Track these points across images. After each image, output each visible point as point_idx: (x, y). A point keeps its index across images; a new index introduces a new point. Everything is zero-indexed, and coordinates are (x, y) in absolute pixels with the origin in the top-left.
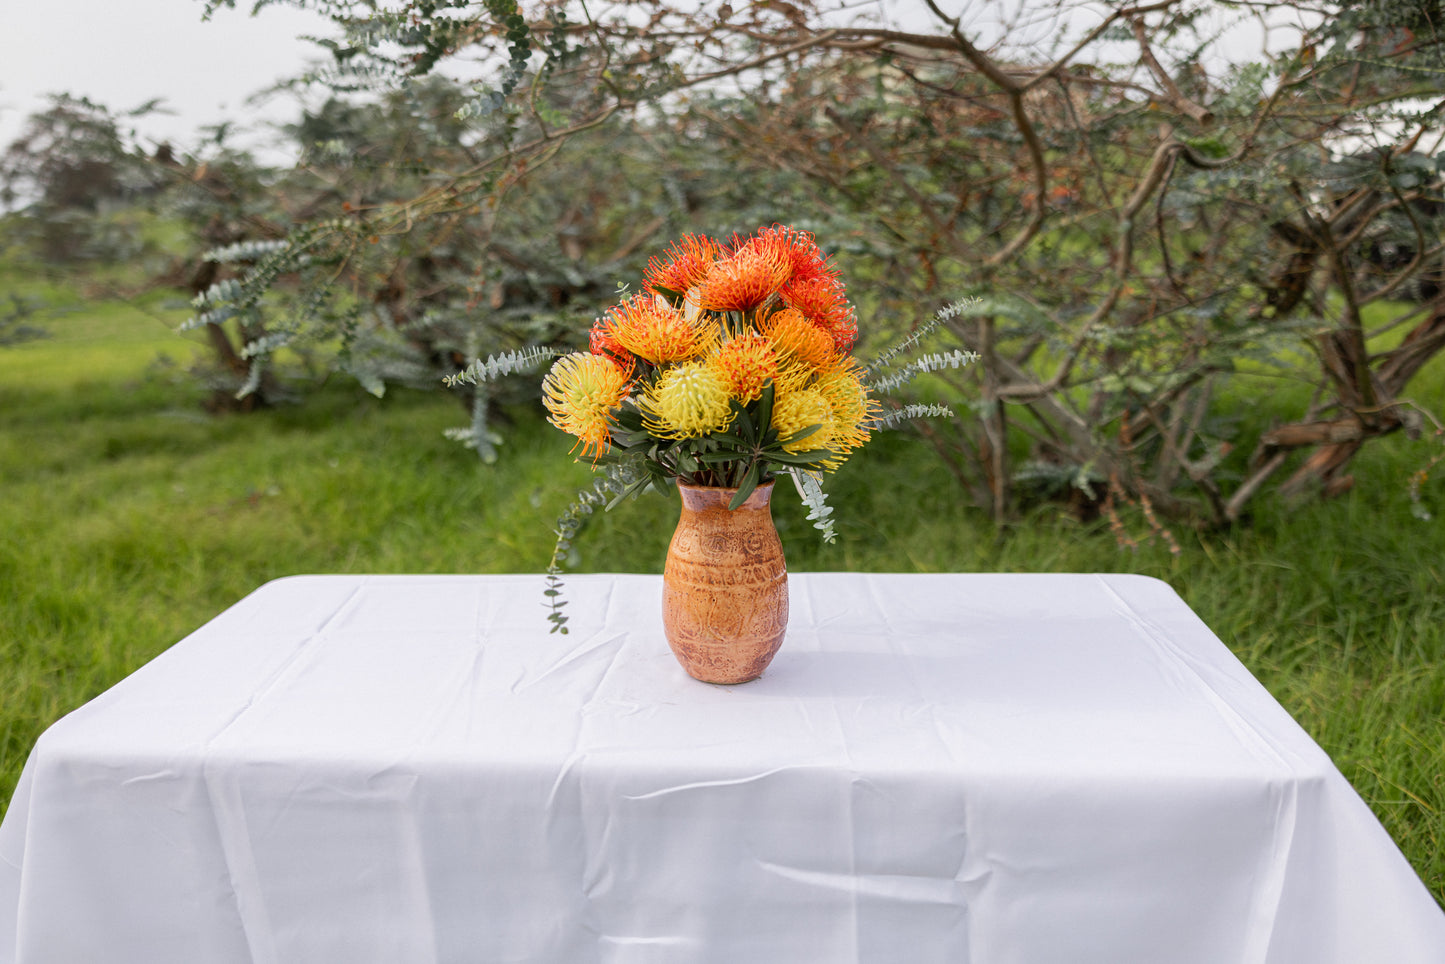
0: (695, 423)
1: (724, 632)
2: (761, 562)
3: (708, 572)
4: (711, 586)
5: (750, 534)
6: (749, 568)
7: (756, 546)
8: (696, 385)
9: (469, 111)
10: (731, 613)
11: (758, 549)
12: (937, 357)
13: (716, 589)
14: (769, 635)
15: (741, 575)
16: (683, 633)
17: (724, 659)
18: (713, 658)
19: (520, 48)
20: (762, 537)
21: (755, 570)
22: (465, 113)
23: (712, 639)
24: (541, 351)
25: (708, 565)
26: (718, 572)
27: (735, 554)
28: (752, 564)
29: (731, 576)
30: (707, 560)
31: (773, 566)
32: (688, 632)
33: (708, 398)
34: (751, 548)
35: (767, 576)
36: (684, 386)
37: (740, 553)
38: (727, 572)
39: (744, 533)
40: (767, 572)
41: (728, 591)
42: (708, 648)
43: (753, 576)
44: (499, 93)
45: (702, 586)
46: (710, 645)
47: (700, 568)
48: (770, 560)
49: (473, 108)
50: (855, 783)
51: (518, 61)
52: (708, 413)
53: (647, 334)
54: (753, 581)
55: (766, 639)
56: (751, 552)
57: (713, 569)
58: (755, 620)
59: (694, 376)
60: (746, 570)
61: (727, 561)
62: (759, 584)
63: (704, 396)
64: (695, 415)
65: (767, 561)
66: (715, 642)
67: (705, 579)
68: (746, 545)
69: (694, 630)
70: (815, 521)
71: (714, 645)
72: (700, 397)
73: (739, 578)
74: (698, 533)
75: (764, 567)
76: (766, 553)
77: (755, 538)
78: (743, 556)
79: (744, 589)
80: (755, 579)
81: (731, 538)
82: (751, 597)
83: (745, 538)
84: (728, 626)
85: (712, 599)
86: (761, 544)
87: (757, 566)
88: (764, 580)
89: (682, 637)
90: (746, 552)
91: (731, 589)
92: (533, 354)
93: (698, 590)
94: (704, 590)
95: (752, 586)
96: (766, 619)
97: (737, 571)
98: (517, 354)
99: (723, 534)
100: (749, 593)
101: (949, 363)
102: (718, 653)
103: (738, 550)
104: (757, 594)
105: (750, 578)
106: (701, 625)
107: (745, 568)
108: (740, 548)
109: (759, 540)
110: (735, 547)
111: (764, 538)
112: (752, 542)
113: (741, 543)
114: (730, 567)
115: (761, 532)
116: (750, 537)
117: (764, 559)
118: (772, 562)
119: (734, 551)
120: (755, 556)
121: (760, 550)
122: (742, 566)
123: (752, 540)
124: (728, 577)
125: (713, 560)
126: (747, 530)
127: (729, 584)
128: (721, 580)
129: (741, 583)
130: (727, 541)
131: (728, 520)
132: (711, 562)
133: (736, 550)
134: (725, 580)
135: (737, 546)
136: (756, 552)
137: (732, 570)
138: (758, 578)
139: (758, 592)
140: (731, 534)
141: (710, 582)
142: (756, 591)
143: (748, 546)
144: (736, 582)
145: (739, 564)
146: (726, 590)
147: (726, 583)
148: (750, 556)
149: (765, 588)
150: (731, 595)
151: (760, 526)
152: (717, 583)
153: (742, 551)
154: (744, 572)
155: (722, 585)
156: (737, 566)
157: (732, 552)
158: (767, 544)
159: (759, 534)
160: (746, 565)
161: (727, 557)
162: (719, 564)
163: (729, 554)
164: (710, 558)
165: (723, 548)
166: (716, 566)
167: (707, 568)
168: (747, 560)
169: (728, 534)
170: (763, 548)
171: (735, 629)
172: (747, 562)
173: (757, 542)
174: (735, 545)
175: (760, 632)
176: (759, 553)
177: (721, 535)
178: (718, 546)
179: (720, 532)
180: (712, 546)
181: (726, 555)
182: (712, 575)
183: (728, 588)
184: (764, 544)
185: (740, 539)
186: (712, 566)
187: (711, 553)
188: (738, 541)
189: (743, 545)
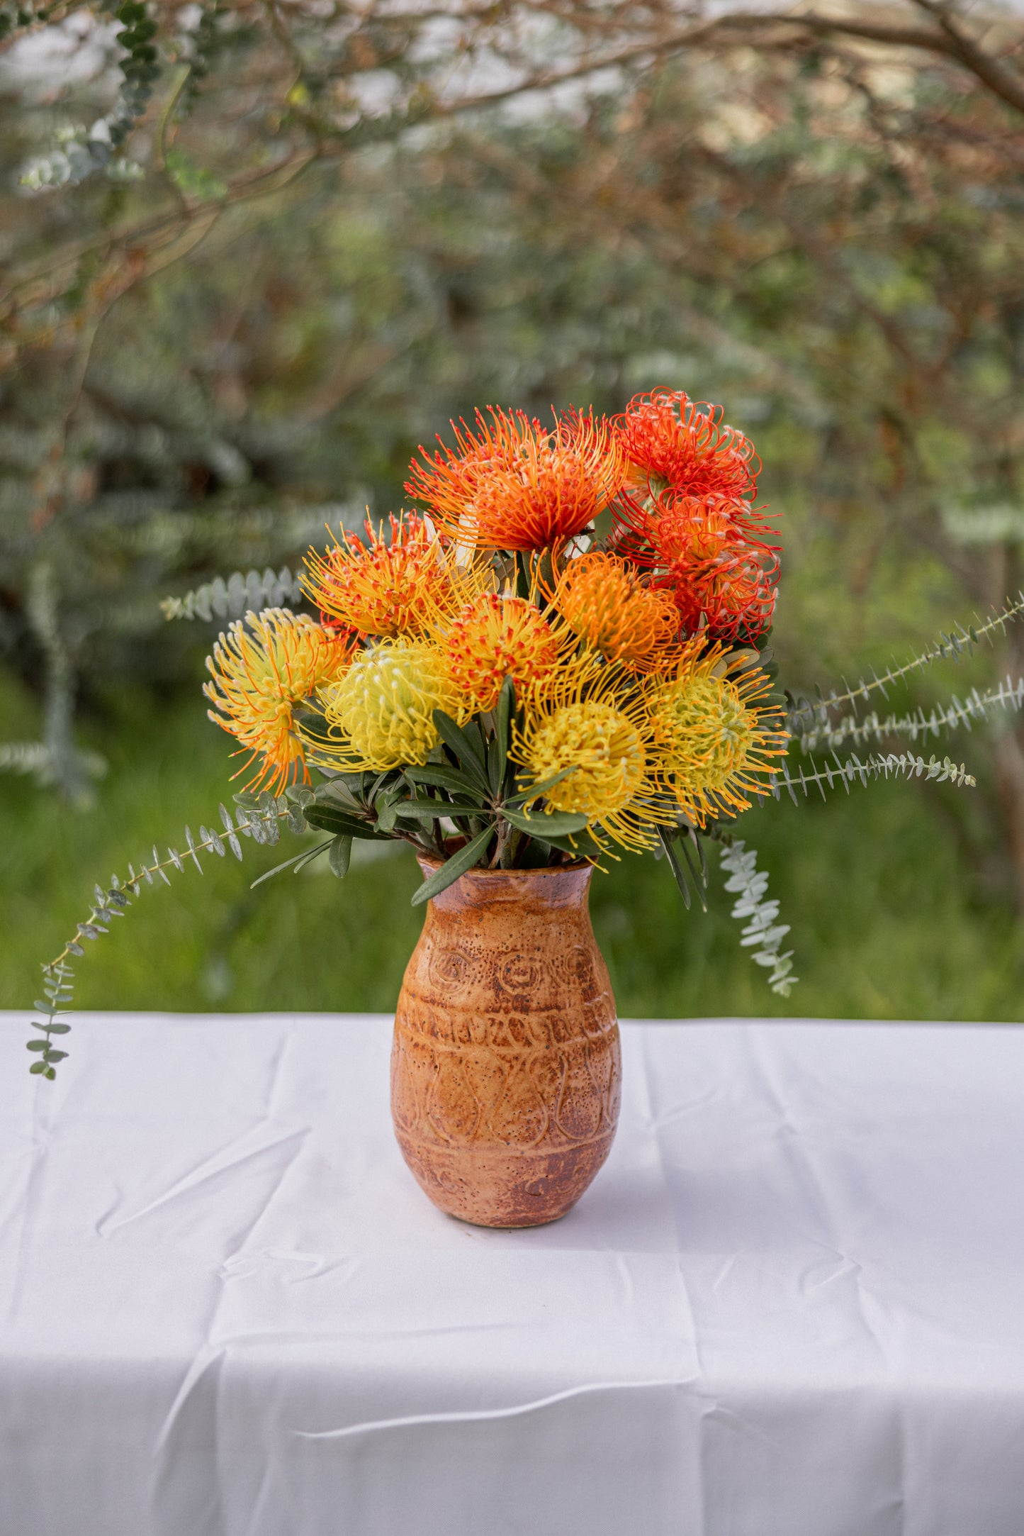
1: (450, 1127)
2: (525, 1010)
3: (431, 1016)
4: (433, 1040)
5: (512, 956)
6: (500, 1017)
7: (520, 979)
10: (461, 1095)
11: (525, 985)
13: (440, 1046)
14: (537, 1147)
15: (482, 1028)
17: (454, 1176)
18: (439, 1172)
20: (537, 965)
21: (512, 1023)
23: (433, 1136)
25: (433, 1002)
26: (448, 1018)
27: (477, 989)
28: (507, 1011)
29: (466, 1027)
30: (433, 994)
31: (554, 1022)
34: (508, 982)
35: (537, 1038)
37: (486, 988)
38: (460, 1018)
39: (500, 954)
40: (538, 1030)
41: (459, 1053)
42: (428, 1152)
43: (506, 1032)
45: (423, 1039)
46: (430, 1146)
47: (422, 1007)
48: (548, 1008)
54: (505, 1042)
55: (530, 1153)
56: (509, 989)
57: (440, 1012)
58: (507, 1112)
60: (493, 1022)
61: (460, 1000)
62: (517, 1048)
65: (540, 1010)
66: (436, 1142)
67: (426, 1026)
68: (499, 975)
69: (409, 1116)
70: (759, 947)
71: (437, 1149)
73: (480, 1033)
74: (431, 945)
75: (532, 1021)
76: (539, 995)
77: (521, 965)
78: (490, 994)
79: (487, 1054)
80: (510, 1038)
81: (474, 960)
83: (503, 962)
84: (457, 1117)
85: (433, 1064)
86: (533, 979)
87: (517, 1016)
88: (528, 1043)
90: (498, 988)
91: (465, 1051)
93: (417, 1045)
94: (423, 1047)
95: (503, 1051)
96: (530, 1117)
97: (477, 1020)
99: (465, 949)
100: (496, 1062)
102: (443, 1164)
103: (483, 982)
104: (512, 1067)
105: (501, 1035)
106: (417, 1109)
107: (492, 1015)
108: (489, 980)
109: (529, 970)
110: (479, 976)
111: (541, 968)
112: (512, 972)
113: (492, 971)
114: (465, 1010)
115: (537, 955)
116: (512, 962)
117: (534, 1005)
118: (554, 1012)
119: (476, 983)
120: (516, 997)
121: (528, 989)
122: (487, 1011)
123: (514, 968)
124: (460, 1028)
125: (441, 995)
126: (507, 948)
127: (461, 1040)
128: (449, 1032)
129: (483, 1042)
130: (469, 963)
131: (474, 927)
132: (437, 998)
133: (479, 981)
134: (456, 1033)
135: (484, 974)
136: (518, 991)
137: (468, 1016)
138: (516, 1039)
139: (514, 1063)
140: (477, 952)
141: (433, 1033)
142: (510, 1062)
143: (504, 978)
144: (473, 1040)
145: (482, 1009)
146: (455, 1050)
147: (457, 1039)
148: (505, 996)
149: (532, 1059)
150: (464, 1062)
151: (537, 944)
152: (442, 1035)
153: (491, 985)
154: (489, 1023)
155: (450, 1041)
156: (478, 1010)
157: (473, 983)
158: (548, 979)
159: (532, 960)
160: (496, 1011)
161: (462, 993)
162: (448, 1003)
163: (467, 986)
164: (438, 991)
165: (461, 976)
166: (444, 1006)
167: (431, 1006)
168: (496, 1002)
169: (472, 952)
170: (536, 985)
171: (469, 1125)
172: (498, 1006)
173: (524, 973)
174: (480, 973)
175: (516, 1137)
176: (525, 994)
177: (461, 952)
178: (453, 970)
179: (460, 947)
180: (444, 969)
181: (461, 988)
182: (436, 1022)
183: (459, 1048)
184: (539, 977)
185: (491, 963)
186: (439, 1005)
187: (441, 980)
188: (488, 967)
189: (494, 975)
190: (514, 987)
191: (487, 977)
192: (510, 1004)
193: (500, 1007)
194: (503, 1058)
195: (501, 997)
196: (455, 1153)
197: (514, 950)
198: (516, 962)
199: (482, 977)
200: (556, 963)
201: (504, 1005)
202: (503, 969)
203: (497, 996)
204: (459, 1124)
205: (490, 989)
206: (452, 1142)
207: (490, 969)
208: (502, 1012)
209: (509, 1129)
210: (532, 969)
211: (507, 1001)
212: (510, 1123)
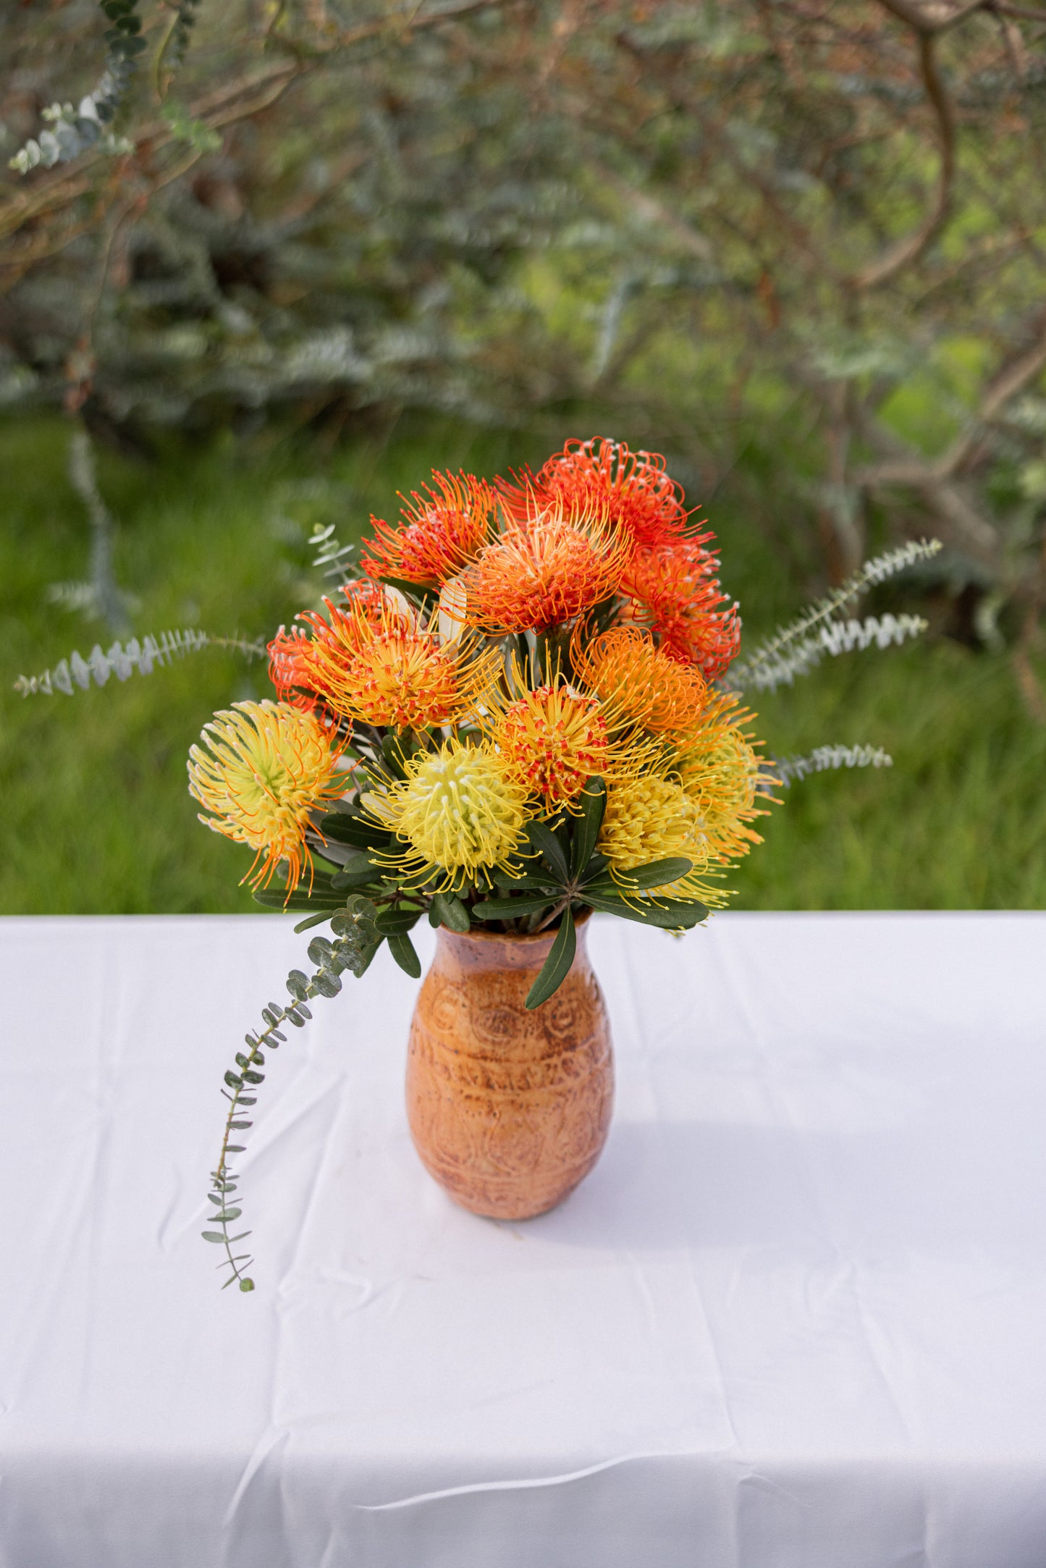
0: (463, 857)
1: (512, 1161)
2: (574, 1047)
3: (484, 1071)
4: (489, 1091)
5: (555, 1003)
6: (555, 1060)
7: (565, 1022)
8: (465, 798)
9: (37, 159)
10: (523, 1134)
11: (571, 1025)
12: (854, 626)
13: (498, 1097)
14: (585, 1155)
15: (540, 1075)
16: (442, 1154)
17: (512, 1196)
18: (493, 1196)
19: (125, 33)
20: (575, 1004)
21: (564, 1063)
22: (30, 158)
23: (491, 1170)
24: (183, 638)
25: (485, 1058)
26: (502, 1071)
27: (531, 1041)
28: (559, 1054)
29: (523, 1076)
30: (483, 1051)
31: (593, 1048)
32: (451, 1157)
33: (486, 821)
34: (556, 1027)
35: (582, 1068)
36: (445, 799)
37: (539, 1037)
38: (517, 1070)
39: (546, 1004)
40: (583, 1061)
41: (519, 1100)
42: (486, 1183)
43: (560, 1072)
44: (88, 121)
45: (475, 1091)
46: (487, 1177)
47: (471, 1063)
48: (588, 1039)
49: (44, 148)
50: (745, 1482)
51: (122, 57)
52: (487, 845)
53: (374, 686)
54: (559, 1081)
56: (557, 1033)
57: (493, 1066)
58: (564, 1138)
59: (463, 781)
60: (549, 1066)
61: (516, 1054)
62: (569, 1082)
63: (481, 816)
64: (464, 848)
65: (583, 1043)
66: (497, 1174)
67: (480, 1080)
68: (548, 1023)
69: (462, 1155)
71: (495, 1180)
72: (473, 818)
73: (538, 1078)
74: (467, 1003)
75: (578, 1054)
76: (581, 1031)
77: (564, 1009)
78: (543, 1043)
79: (545, 1094)
80: (564, 1076)
81: (523, 1015)
82: (558, 1106)
83: (548, 1011)
84: (518, 1152)
85: (491, 1112)
86: (574, 1018)
87: (567, 1055)
88: (576, 1075)
89: (442, 1160)
90: (547, 1035)
91: (525, 1097)
92: (169, 643)
93: (468, 1097)
94: (478, 1099)
95: (559, 1088)
96: (581, 1134)
97: (534, 1068)
98: (142, 645)
99: (510, 1006)
100: (554, 1099)
101: (874, 639)
102: (502, 1190)
103: (536, 1033)
104: (567, 1100)
105: (556, 1076)
106: (473, 1150)
107: (547, 1061)
108: (540, 1030)
109: (570, 1012)
110: (530, 1029)
111: (578, 1006)
112: (558, 1017)
113: (541, 1021)
114: (522, 1061)
115: (573, 995)
116: (556, 1008)
117: (579, 1041)
118: (592, 1040)
119: (529, 1035)
120: (565, 1040)
121: (572, 1028)
122: (543, 1058)
123: (558, 1013)
124: (518, 1078)
125: (493, 1051)
127: (520, 1088)
128: (507, 1083)
129: (542, 1085)
130: (518, 1018)
131: (518, 985)
132: (489, 1054)
133: (532, 1033)
134: (514, 1083)
135: (535, 1026)
136: (566, 1033)
137: (525, 1066)
138: (569, 1074)
139: (568, 1095)
140: (523, 1007)
141: (488, 1085)
142: (564, 1096)
143: (553, 1025)
144: (532, 1085)
145: (538, 1055)
146: (515, 1098)
147: (515, 1087)
148: (556, 1041)
149: (580, 1087)
150: (524, 1106)
151: (571, 985)
152: (500, 1087)
153: (543, 1035)
154: (545, 1068)
155: (509, 1091)
156: (534, 1059)
157: (525, 1036)
158: (584, 1014)
159: (570, 1001)
160: (550, 1056)
161: (516, 1047)
162: (503, 1058)
163: (521, 1040)
164: (488, 1047)
165: (511, 1031)
166: (498, 1060)
167: (482, 1062)
168: (550, 1048)
169: (519, 1007)
170: (577, 1022)
171: (530, 1157)
172: (551, 1051)
173: (566, 1016)
174: (530, 1025)
175: (571, 1154)
176: (571, 1033)
177: (507, 1008)
178: (502, 1026)
179: (504, 1004)
180: (491, 1027)
181: (514, 1042)
182: (491, 1075)
183: (518, 1095)
184: (578, 1015)
185: (539, 1014)
186: (491, 1060)
187: (490, 1037)
188: (536, 1018)
189: (544, 1024)
190: (561, 1030)
191: (538, 1028)
192: (561, 1047)
193: (554, 1052)
194: (560, 1094)
195: (553, 1043)
196: (516, 1181)
197: (556, 997)
198: (559, 1007)
199: (533, 1029)
201: (557, 1049)
202: (550, 1017)
203: (549, 1042)
204: (521, 1158)
205: (542, 1038)
206: (513, 1173)
207: (539, 1020)
208: (556, 1056)
209: (566, 1149)
210: (572, 1010)
211: (558, 1045)
212: (566, 1144)
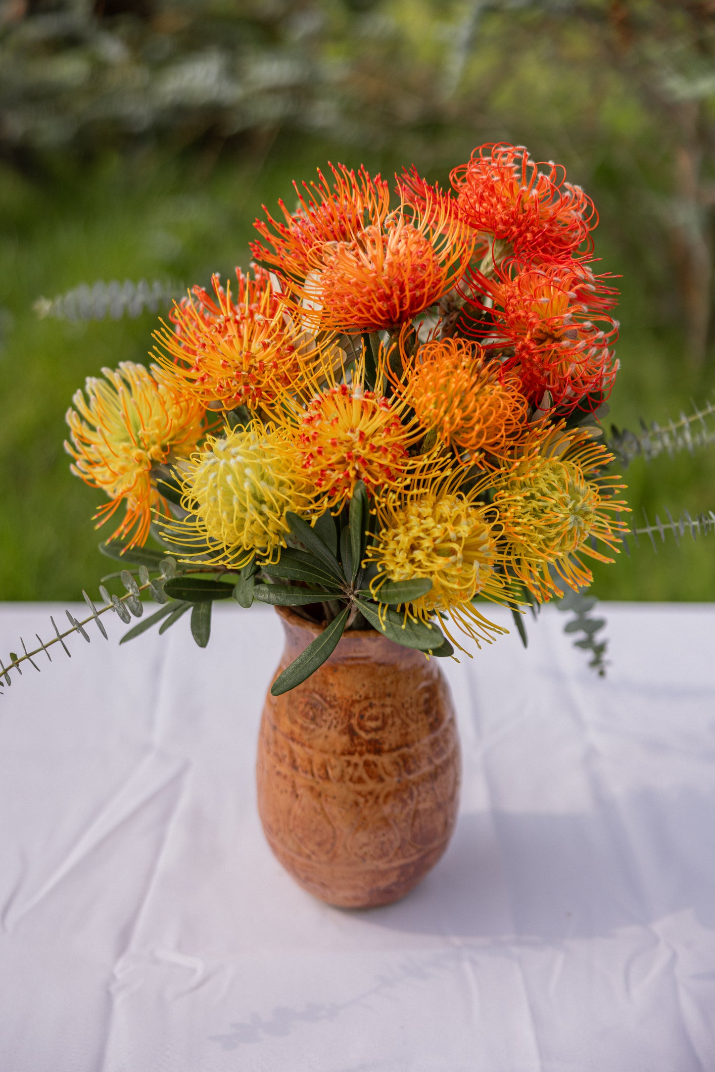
2: (378, 751)
3: (292, 751)
4: (294, 772)
5: (365, 704)
6: (355, 759)
7: (372, 724)
10: (321, 822)
11: (376, 730)
13: (301, 779)
14: (391, 861)
15: (339, 768)
20: (388, 710)
21: (367, 764)
25: (293, 739)
26: (307, 756)
27: (333, 734)
29: (324, 766)
30: (293, 732)
31: (405, 759)
34: (362, 727)
35: (389, 774)
37: (342, 732)
38: (318, 758)
39: (354, 702)
40: (390, 768)
41: (318, 788)
43: (361, 772)
45: (285, 769)
46: (293, 854)
47: (283, 741)
48: (398, 747)
54: (360, 780)
55: (384, 866)
56: (362, 734)
60: (349, 763)
61: (319, 743)
62: (371, 785)
65: (391, 750)
66: (299, 854)
67: (288, 760)
68: (354, 722)
73: (338, 772)
75: (385, 760)
76: (391, 737)
77: (374, 712)
78: (345, 739)
79: (344, 790)
80: (365, 777)
81: (330, 706)
83: (356, 709)
85: (295, 793)
86: (385, 723)
87: (371, 757)
88: (381, 780)
90: (352, 734)
93: (278, 773)
94: (285, 777)
95: (359, 787)
97: (333, 761)
99: (321, 696)
100: (352, 797)
103: (339, 728)
104: (367, 801)
105: (357, 774)
106: (281, 824)
107: (348, 758)
108: (344, 726)
109: (381, 716)
110: (335, 722)
111: (392, 712)
112: (365, 718)
113: (347, 717)
114: (323, 751)
115: (388, 701)
116: (365, 709)
117: (386, 747)
118: (405, 750)
119: (332, 728)
120: (370, 742)
121: (380, 733)
122: (343, 754)
123: (367, 714)
124: (319, 766)
125: (300, 735)
126: (360, 696)
127: (320, 777)
128: (309, 769)
129: (340, 780)
130: (326, 709)
131: (329, 677)
132: (296, 736)
133: (336, 727)
134: (314, 770)
135: (340, 720)
136: (371, 736)
137: (326, 757)
138: (371, 777)
139: (368, 797)
140: (332, 699)
141: (294, 766)
142: (365, 796)
143: (359, 724)
144: (331, 777)
145: (339, 750)
146: (314, 784)
147: (316, 775)
148: (360, 741)
149: (385, 792)
150: (323, 795)
151: (388, 691)
152: (303, 771)
153: (347, 731)
154: (345, 764)
155: (309, 776)
156: (334, 752)
157: (329, 728)
158: (398, 722)
159: (383, 706)
160: (351, 753)
161: (319, 736)
162: (307, 743)
163: (324, 730)
164: (297, 730)
165: (318, 720)
166: (303, 745)
167: (291, 742)
168: (351, 746)
169: (328, 699)
170: (388, 728)
171: (328, 846)
172: (353, 749)
173: (376, 719)
174: (335, 718)
175: (372, 856)
176: (378, 737)
177: (317, 697)
178: (311, 713)
179: (316, 693)
180: (302, 712)
181: (319, 731)
182: (296, 756)
183: (318, 783)
184: (390, 721)
185: (346, 710)
186: (298, 743)
187: (300, 721)
188: (343, 714)
189: (349, 721)
190: (367, 731)
191: (342, 723)
192: (364, 748)
193: (356, 751)
194: (359, 793)
195: (356, 741)
196: (317, 865)
197: (367, 698)
198: (369, 709)
199: (338, 722)
200: (406, 706)
201: (359, 748)
202: (357, 715)
203: (352, 740)
204: (320, 844)
205: (345, 734)
206: (314, 857)
207: (345, 715)
208: (357, 755)
209: (365, 849)
210: (383, 715)
211: (362, 745)
212: (365, 845)
